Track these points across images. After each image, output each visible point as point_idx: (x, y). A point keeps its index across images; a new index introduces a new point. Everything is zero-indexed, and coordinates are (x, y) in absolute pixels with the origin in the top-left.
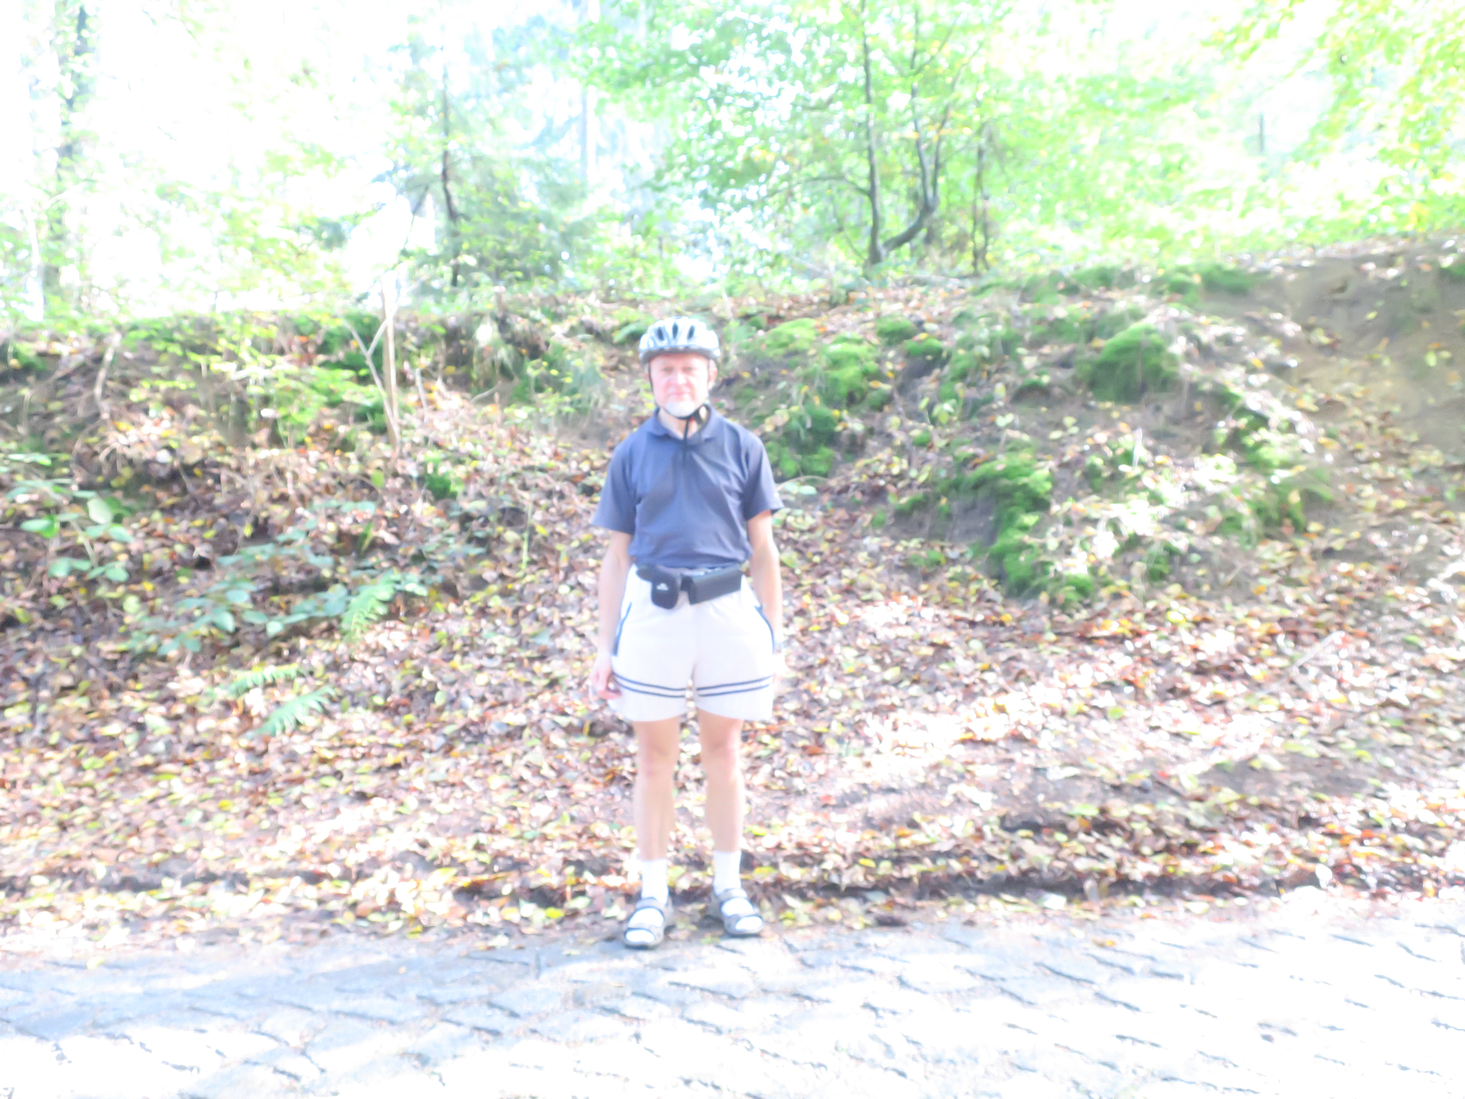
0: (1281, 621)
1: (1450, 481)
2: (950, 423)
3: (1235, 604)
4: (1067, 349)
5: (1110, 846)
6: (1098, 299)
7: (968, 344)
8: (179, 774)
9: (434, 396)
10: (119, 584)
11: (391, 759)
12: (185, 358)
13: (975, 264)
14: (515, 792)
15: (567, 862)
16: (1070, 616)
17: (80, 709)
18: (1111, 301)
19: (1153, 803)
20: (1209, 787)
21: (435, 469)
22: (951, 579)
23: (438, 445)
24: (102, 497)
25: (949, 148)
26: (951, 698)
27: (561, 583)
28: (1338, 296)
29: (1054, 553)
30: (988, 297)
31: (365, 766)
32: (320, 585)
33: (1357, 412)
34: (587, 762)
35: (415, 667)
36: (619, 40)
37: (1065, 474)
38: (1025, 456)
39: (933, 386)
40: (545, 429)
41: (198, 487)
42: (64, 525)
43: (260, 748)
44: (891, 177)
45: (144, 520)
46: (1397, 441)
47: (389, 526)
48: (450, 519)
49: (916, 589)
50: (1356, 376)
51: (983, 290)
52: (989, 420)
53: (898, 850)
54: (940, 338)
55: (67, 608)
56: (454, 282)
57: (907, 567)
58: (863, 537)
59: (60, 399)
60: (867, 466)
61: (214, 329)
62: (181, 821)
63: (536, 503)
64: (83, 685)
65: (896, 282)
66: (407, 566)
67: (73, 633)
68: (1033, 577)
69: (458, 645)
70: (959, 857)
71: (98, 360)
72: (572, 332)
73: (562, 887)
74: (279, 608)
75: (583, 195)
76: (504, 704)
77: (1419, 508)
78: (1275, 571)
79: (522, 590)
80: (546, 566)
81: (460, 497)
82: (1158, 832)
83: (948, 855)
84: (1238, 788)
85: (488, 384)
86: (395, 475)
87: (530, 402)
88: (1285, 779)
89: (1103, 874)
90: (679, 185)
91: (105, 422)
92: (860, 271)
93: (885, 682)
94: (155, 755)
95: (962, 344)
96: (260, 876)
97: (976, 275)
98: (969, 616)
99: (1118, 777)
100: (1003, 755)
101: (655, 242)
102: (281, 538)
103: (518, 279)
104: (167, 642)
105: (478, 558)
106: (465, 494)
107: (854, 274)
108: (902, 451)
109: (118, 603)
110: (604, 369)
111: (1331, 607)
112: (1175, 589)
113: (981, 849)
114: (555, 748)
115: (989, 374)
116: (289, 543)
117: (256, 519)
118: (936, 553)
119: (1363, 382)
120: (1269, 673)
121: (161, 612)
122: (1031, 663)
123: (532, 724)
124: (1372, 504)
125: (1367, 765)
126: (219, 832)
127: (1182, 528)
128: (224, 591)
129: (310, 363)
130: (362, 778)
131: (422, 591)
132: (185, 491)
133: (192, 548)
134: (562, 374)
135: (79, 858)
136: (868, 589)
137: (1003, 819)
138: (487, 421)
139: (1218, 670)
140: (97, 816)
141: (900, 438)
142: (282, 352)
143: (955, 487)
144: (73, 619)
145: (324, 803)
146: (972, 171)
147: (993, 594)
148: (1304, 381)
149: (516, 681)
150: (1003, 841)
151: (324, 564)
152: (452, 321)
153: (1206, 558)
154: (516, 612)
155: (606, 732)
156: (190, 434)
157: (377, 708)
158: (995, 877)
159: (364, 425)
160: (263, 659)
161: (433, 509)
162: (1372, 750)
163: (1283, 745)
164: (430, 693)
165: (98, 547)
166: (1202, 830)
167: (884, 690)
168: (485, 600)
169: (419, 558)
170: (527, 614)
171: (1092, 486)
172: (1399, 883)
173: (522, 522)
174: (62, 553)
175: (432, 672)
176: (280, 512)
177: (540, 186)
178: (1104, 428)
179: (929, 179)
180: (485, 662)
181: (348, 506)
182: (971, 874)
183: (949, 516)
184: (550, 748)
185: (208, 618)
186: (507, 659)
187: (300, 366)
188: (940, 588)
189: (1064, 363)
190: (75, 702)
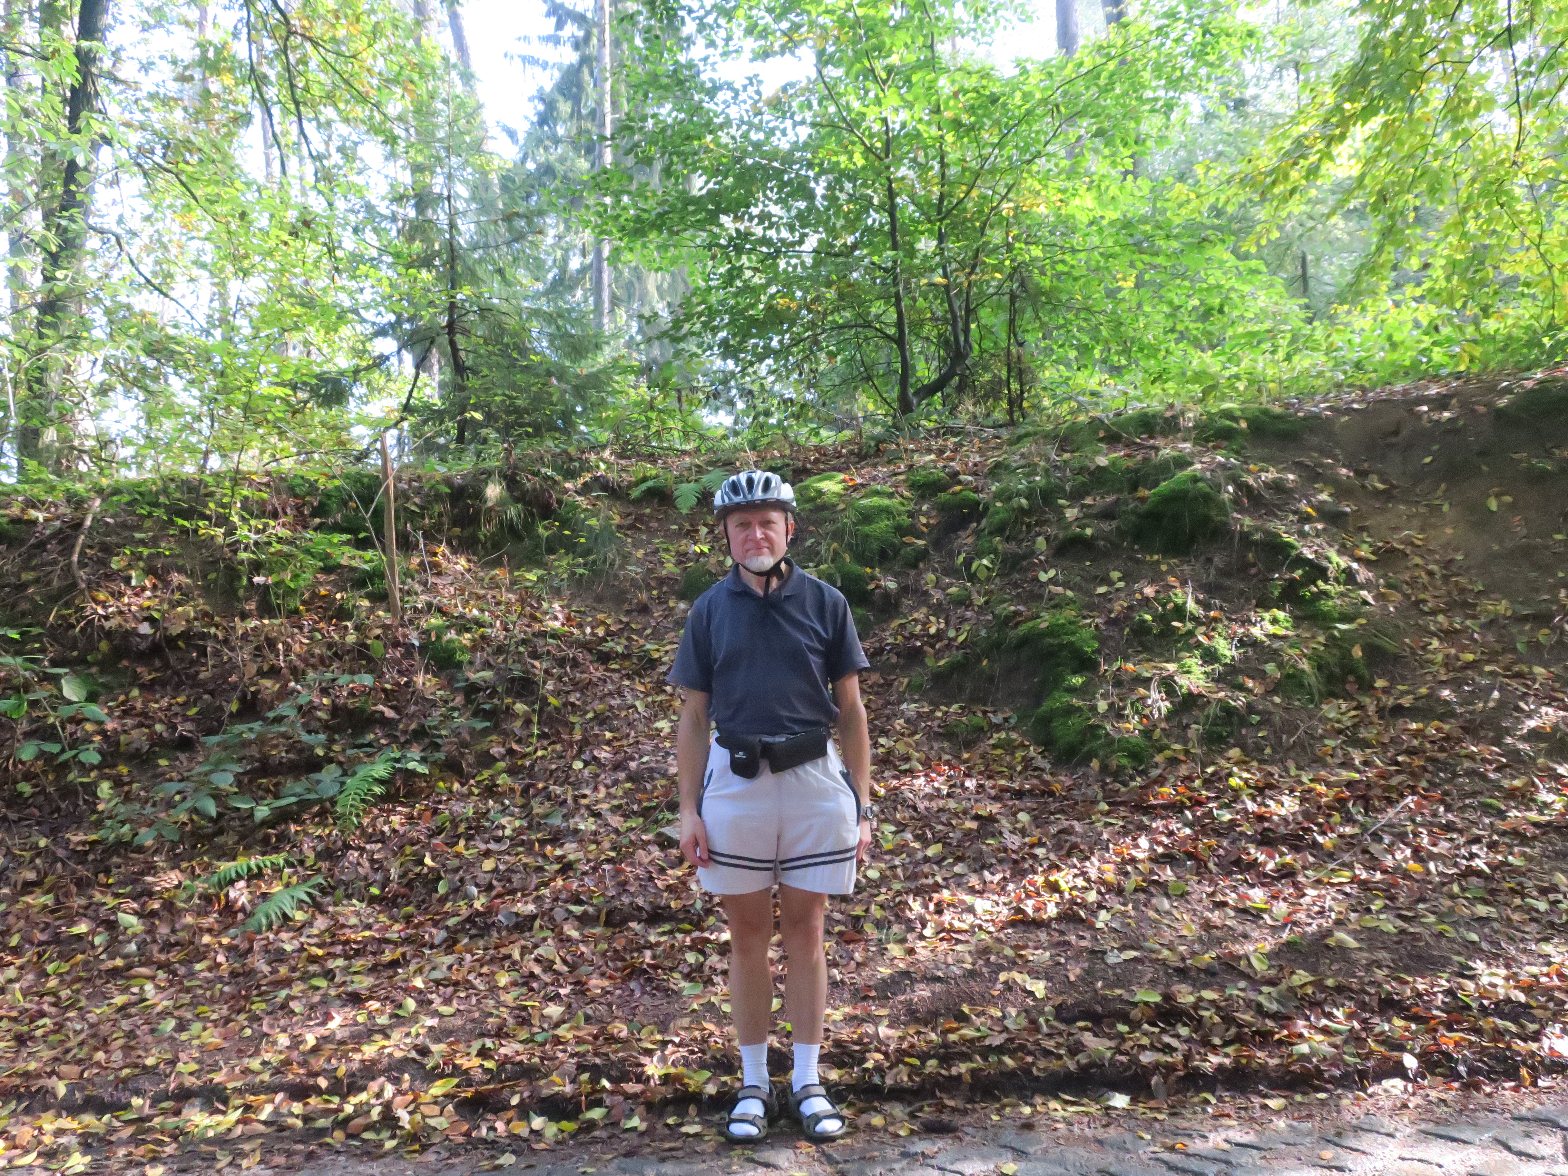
0: (1350, 784)
1: (1522, 632)
2: (988, 579)
3: (1299, 768)
4: (1110, 499)
5: (1177, 1036)
6: (1141, 446)
7: (1006, 496)
8: (152, 978)
9: (439, 559)
10: (93, 767)
11: (387, 956)
12: (171, 522)
13: (1010, 412)
14: (524, 990)
15: (581, 1068)
16: (1125, 784)
17: (45, 906)
18: (1157, 449)
19: (1222, 988)
20: (1281, 968)
21: (439, 637)
22: (994, 747)
23: (441, 611)
24: (76, 673)
25: (981, 292)
26: (999, 877)
27: (574, 758)
28: (1393, 440)
29: (1104, 716)
30: (1026, 447)
31: (359, 964)
32: (315, 765)
33: (1418, 560)
34: (604, 954)
35: (414, 854)
36: (634, 187)
37: (1113, 632)
38: (1069, 613)
39: (970, 540)
40: (557, 593)
41: (182, 660)
42: (34, 704)
43: (245, 946)
44: (921, 323)
45: (122, 698)
46: (1463, 591)
47: (387, 699)
48: (454, 691)
49: (958, 758)
50: (1416, 522)
51: (1020, 439)
52: (1030, 575)
53: (945, 1045)
54: (976, 490)
55: (33, 795)
56: (460, 439)
57: (948, 734)
58: (900, 703)
59: (33, 569)
60: (902, 626)
61: (203, 491)
62: (153, 1031)
63: (547, 672)
64: (50, 879)
65: (929, 431)
66: (407, 742)
67: (38, 823)
68: (1083, 743)
69: (462, 829)
70: (1012, 1054)
71: (77, 526)
72: (585, 490)
73: (575, 1096)
74: (268, 791)
75: (598, 347)
76: (513, 892)
77: (1488, 662)
78: (1340, 732)
79: (532, 766)
80: (560, 741)
81: (465, 667)
82: (1228, 1020)
83: (1000, 1050)
84: (1312, 970)
85: (496, 546)
86: (396, 644)
87: (541, 565)
88: (1363, 957)
89: (1171, 1068)
90: (699, 335)
91: (82, 592)
92: (890, 421)
93: (927, 859)
94: (125, 957)
95: (998, 496)
96: (238, 1091)
97: (1012, 423)
98: (1016, 786)
99: (1183, 959)
100: (1056, 937)
101: (674, 393)
102: (271, 715)
103: (528, 434)
104: (143, 830)
105: (485, 732)
106: (471, 663)
107: (884, 424)
108: (937, 610)
109: (91, 789)
110: (619, 527)
111: (1402, 768)
112: (1235, 753)
113: (1037, 1043)
114: (569, 939)
115: (1029, 525)
116: (279, 720)
117: (244, 695)
118: (978, 719)
119: (1422, 530)
120: (1339, 841)
121: (138, 798)
122: (1084, 836)
123: (544, 914)
124: (1440, 657)
125: (1451, 940)
126: (195, 1042)
127: (1242, 688)
128: (206, 774)
129: (305, 527)
130: (356, 978)
131: (422, 769)
132: (166, 665)
133: (174, 727)
134: (576, 534)
135: (39, 1076)
136: (907, 759)
137: (1059, 1010)
138: (495, 585)
139: (1284, 840)
140: (59, 1027)
141: (937, 596)
142: (275, 515)
143: (994, 647)
144: (40, 808)
145: (312, 1007)
146: (1004, 317)
147: (1040, 762)
148: (1362, 529)
149: (525, 865)
150: (1060, 1034)
151: (317, 743)
152: (458, 480)
153: (1266, 720)
154: (525, 791)
155: (625, 920)
156: (174, 605)
157: (372, 900)
158: (1053, 1074)
159: (363, 592)
160: (247, 848)
161: (435, 680)
162: (1455, 924)
163: (1358, 921)
164: (432, 880)
165: (70, 728)
166: (1274, 1016)
167: (926, 869)
168: (492, 778)
169: (420, 734)
170: (538, 792)
171: (1141, 644)
172: (1492, 1070)
173: (532, 693)
174: (28, 735)
175: (433, 859)
176: (269, 685)
177: (552, 338)
178: (1152, 582)
179: (960, 325)
180: (493, 846)
181: (344, 679)
182: (1027, 1070)
183: (991, 679)
184: (563, 940)
185: (188, 804)
186: (516, 841)
187: (294, 531)
188: (983, 756)
189: (1107, 514)
190: (40, 899)
